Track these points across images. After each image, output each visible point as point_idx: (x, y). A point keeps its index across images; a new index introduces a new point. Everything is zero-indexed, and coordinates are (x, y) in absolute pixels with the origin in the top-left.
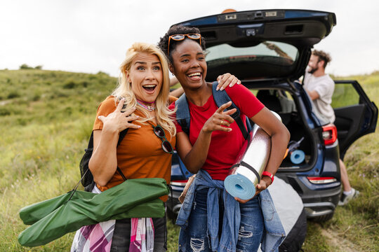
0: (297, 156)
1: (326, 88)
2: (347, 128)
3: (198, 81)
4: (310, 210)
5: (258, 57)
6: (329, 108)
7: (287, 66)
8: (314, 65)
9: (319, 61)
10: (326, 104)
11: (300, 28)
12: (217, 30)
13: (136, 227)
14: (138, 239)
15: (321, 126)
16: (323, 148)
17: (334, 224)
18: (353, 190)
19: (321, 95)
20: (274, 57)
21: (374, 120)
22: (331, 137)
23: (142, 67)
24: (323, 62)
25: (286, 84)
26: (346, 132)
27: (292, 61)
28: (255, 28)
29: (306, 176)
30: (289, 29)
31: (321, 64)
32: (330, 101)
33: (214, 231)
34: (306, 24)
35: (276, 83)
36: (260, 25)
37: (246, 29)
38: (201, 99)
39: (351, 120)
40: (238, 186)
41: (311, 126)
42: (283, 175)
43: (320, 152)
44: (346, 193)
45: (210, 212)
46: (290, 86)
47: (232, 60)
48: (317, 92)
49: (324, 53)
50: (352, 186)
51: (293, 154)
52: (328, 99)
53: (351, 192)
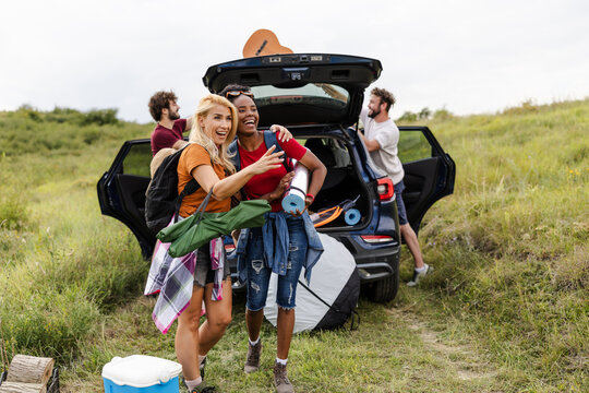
0: (352, 217)
1: (387, 137)
2: (419, 188)
3: (252, 128)
4: (364, 272)
5: (305, 98)
6: (396, 160)
7: (339, 110)
8: (376, 108)
9: (381, 103)
10: (392, 156)
11: (346, 73)
12: (259, 72)
13: (214, 246)
14: (216, 256)
15: (376, 179)
16: (379, 204)
17: (399, 303)
18: (427, 266)
19: (383, 145)
20: (324, 99)
21: (451, 177)
22: (387, 191)
23: (218, 117)
24: (386, 104)
25: (338, 131)
26: (418, 193)
27: (343, 104)
28: (300, 72)
29: (360, 235)
30: (335, 73)
31: (383, 107)
32: (395, 152)
33: (269, 251)
34: (353, 70)
35: (327, 130)
36: (305, 69)
37: (290, 72)
38: (253, 146)
39: (424, 178)
40: (293, 204)
41: (366, 180)
42: (336, 235)
43: (375, 208)
44: (418, 270)
45: (265, 238)
46: (344, 134)
47: (273, 102)
48: (377, 141)
49: (388, 93)
50: (425, 262)
51: (347, 214)
52: (392, 149)
53: (423, 269)
